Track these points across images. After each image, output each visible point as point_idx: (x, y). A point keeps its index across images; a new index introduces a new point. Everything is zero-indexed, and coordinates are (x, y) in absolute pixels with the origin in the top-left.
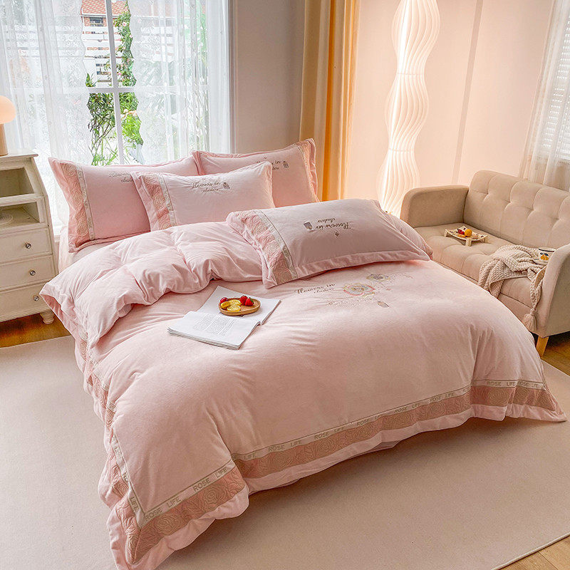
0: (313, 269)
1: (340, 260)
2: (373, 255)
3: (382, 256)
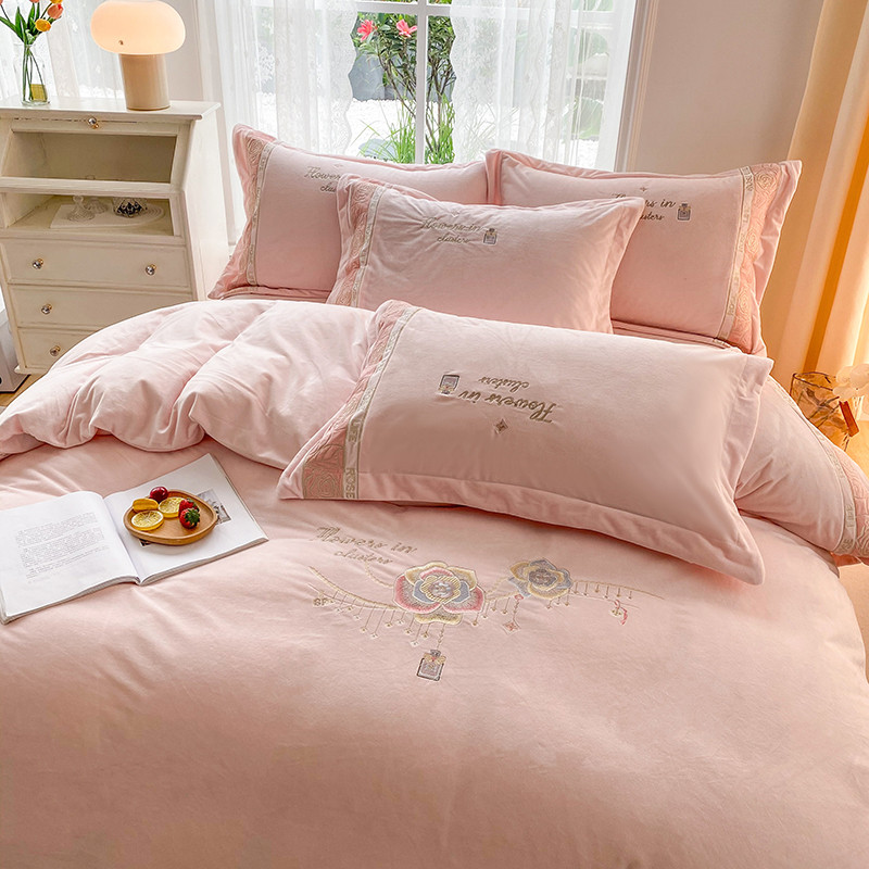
0: (410, 491)
1: (489, 491)
2: (585, 508)
3: (613, 522)
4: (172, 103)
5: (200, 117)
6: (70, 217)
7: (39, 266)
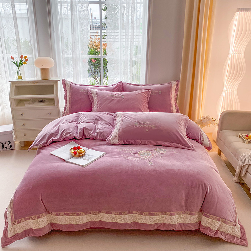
4: (51, 78)
5: (59, 80)
6: (29, 104)
7: (23, 115)
